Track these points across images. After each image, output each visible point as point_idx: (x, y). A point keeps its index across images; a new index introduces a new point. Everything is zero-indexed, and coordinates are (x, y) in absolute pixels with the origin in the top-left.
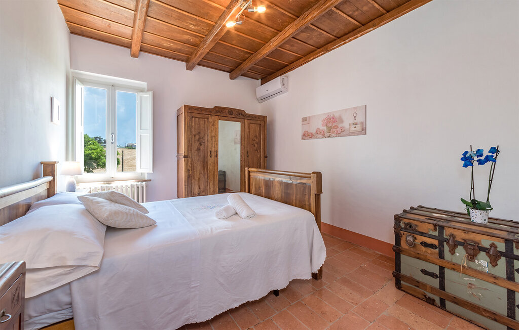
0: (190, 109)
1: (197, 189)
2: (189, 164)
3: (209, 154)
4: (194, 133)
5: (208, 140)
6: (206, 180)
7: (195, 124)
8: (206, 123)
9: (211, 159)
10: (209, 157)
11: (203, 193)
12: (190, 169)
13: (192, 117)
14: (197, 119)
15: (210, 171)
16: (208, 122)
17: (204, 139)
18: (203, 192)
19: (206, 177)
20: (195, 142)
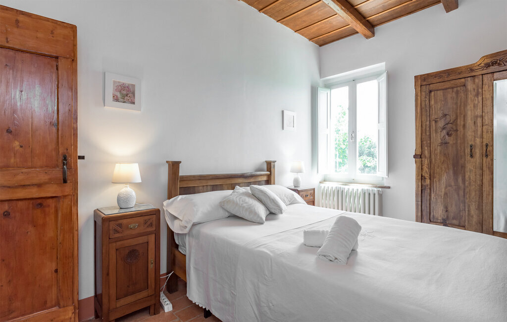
0: (424, 80)
1: (440, 212)
2: (425, 168)
3: (468, 151)
4: (433, 117)
5: (464, 126)
6: (462, 199)
7: (436, 102)
8: (462, 95)
9: (472, 160)
10: (469, 157)
11: (455, 222)
12: (427, 176)
13: (430, 92)
14: (440, 93)
15: (470, 183)
16: (466, 91)
17: (456, 125)
18: (453, 218)
19: (461, 193)
20: (436, 131)
